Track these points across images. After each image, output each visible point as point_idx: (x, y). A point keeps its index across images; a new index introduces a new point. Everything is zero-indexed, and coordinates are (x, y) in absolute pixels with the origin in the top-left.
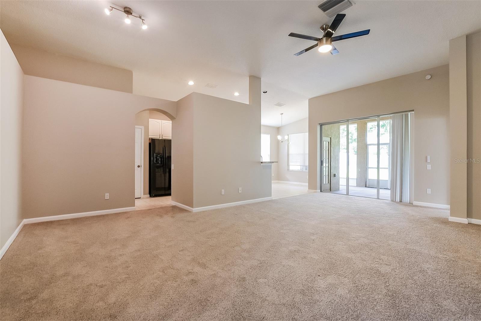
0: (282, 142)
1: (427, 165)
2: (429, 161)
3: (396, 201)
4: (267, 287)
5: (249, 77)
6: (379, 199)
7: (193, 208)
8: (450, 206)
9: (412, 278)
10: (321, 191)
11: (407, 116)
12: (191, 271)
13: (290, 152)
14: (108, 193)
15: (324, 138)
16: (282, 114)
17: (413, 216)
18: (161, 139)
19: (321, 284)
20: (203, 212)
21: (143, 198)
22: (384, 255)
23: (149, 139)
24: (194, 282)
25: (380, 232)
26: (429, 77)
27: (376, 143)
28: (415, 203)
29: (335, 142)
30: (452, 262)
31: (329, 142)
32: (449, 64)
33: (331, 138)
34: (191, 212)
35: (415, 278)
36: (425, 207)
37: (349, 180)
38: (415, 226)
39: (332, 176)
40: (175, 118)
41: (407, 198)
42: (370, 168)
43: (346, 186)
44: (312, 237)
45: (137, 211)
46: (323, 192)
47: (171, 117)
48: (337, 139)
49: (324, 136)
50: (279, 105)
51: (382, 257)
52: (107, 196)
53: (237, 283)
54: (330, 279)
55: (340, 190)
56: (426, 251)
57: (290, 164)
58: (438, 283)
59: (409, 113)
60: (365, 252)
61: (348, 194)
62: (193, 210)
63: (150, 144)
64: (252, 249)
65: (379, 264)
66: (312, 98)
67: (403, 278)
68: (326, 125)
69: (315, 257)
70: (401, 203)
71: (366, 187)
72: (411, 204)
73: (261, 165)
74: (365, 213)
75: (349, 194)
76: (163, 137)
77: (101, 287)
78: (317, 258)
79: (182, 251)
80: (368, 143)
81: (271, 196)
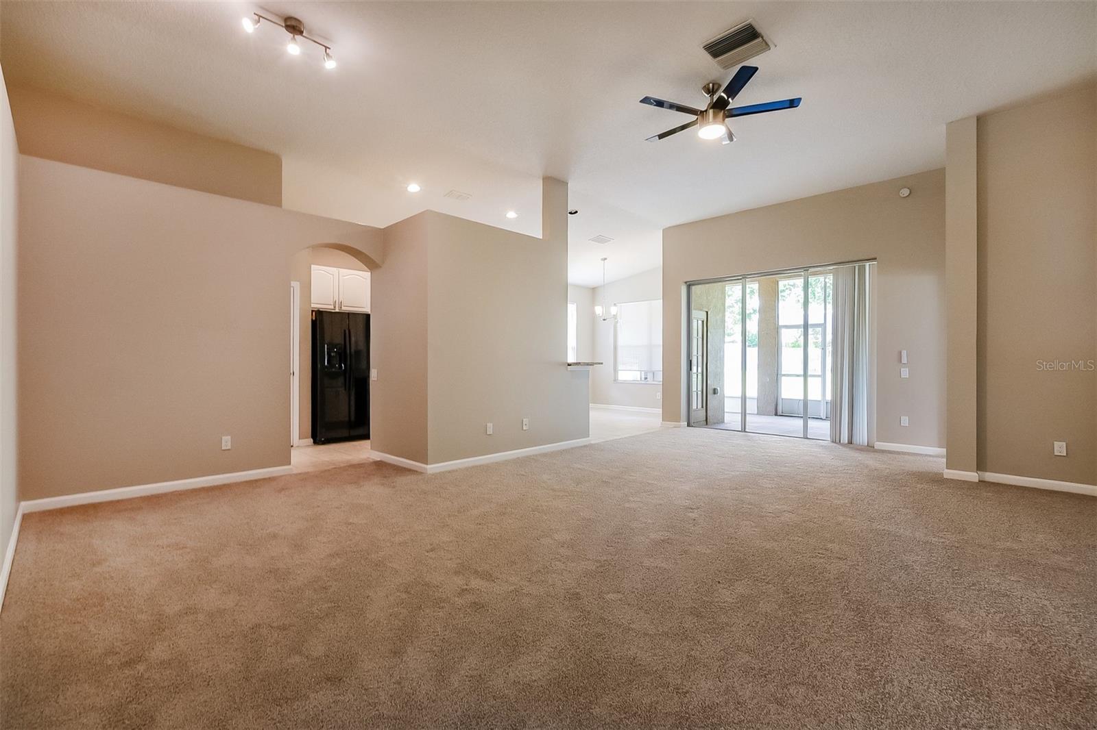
0: (604, 320)
1: (902, 369)
2: (904, 360)
3: (841, 442)
4: (626, 606)
5: (543, 179)
6: (807, 438)
7: (427, 464)
8: (945, 450)
9: (889, 579)
10: (689, 425)
11: (862, 270)
12: (465, 587)
13: (620, 342)
14: (227, 436)
15: (694, 313)
16: (606, 259)
17: (876, 470)
18: (337, 310)
19: (726, 596)
20: (450, 472)
21: (298, 447)
22: (832, 542)
23: (312, 311)
24: (477, 606)
25: (819, 502)
26: (905, 192)
27: (802, 322)
28: (879, 445)
29: (717, 321)
30: (954, 549)
31: (703, 322)
32: (945, 168)
33: (707, 312)
34: (422, 473)
35: (893, 578)
36: (898, 453)
37: (747, 400)
38: (882, 489)
39: (710, 392)
40: (381, 267)
41: (862, 436)
42: (784, 375)
43: (740, 415)
44: (690, 514)
45: (296, 475)
46: (692, 426)
47: (370, 264)
48: (721, 315)
49: (694, 309)
50: (600, 240)
51: (829, 546)
52: (226, 442)
53: (567, 603)
54: (741, 588)
55: (725, 421)
56: (907, 533)
57: (620, 367)
58: (933, 585)
59: (867, 265)
60: (796, 538)
61: (744, 430)
62: (426, 469)
63: (314, 323)
64: (578, 542)
65: (826, 558)
66: (669, 227)
67: (872, 579)
68: (698, 284)
69: (704, 551)
70: (851, 446)
71: (776, 415)
72: (870, 448)
73: (567, 369)
74: (786, 467)
75: (747, 430)
76: (343, 308)
77: (283, 628)
78: (709, 551)
79: (432, 550)
80: (780, 324)
81: (588, 436)
